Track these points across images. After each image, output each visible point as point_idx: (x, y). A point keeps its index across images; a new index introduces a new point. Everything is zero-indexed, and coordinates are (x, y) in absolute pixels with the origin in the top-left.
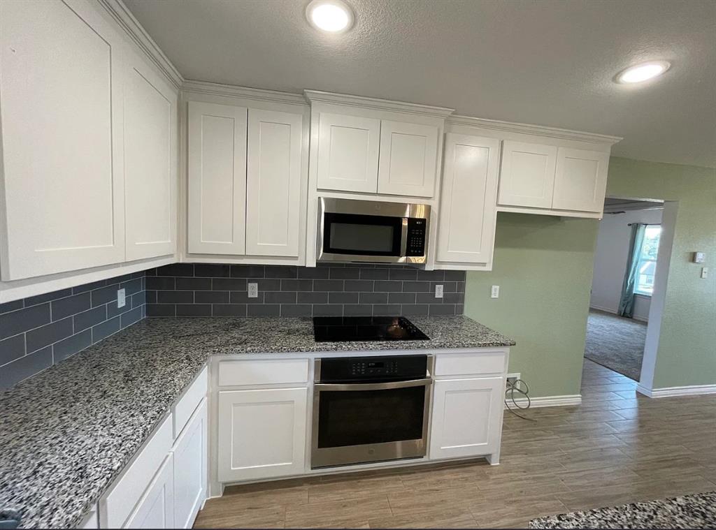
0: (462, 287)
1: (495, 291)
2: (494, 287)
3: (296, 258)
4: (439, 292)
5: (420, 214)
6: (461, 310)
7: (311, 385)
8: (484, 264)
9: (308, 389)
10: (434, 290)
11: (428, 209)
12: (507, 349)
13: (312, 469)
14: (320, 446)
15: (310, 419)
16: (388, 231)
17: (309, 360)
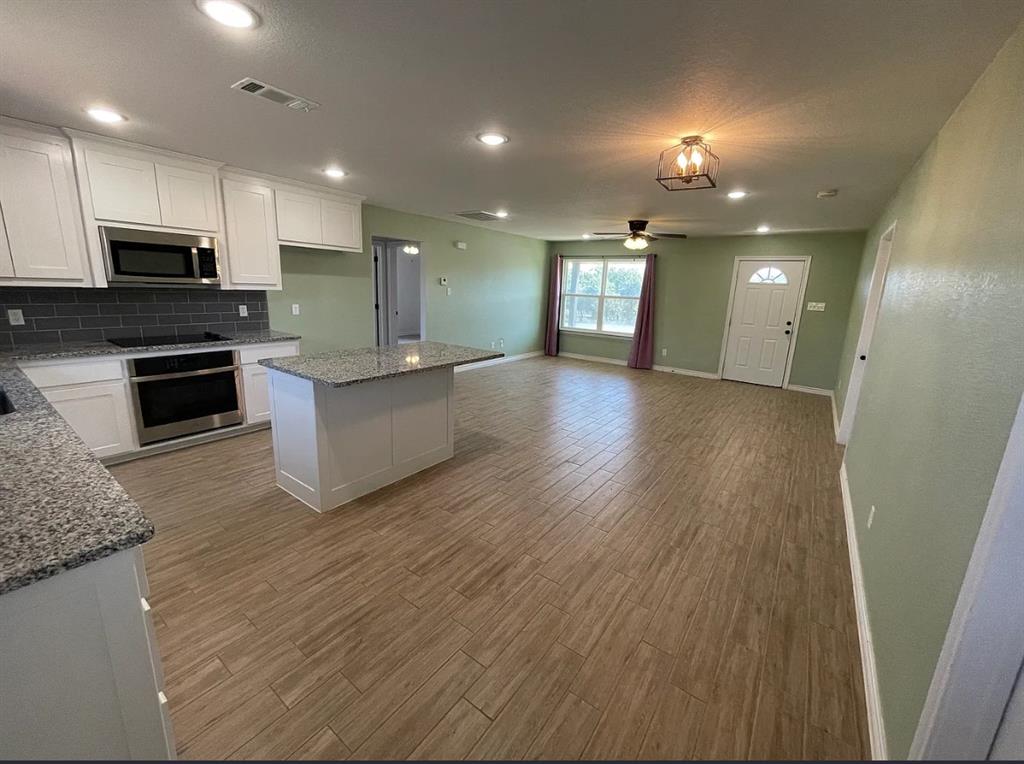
0: (265, 307)
1: (296, 309)
2: (294, 306)
3: (81, 280)
4: (243, 311)
5: (205, 244)
6: (267, 326)
7: (126, 381)
8: (275, 285)
9: (125, 385)
10: (238, 310)
11: (212, 240)
12: (297, 343)
13: (142, 446)
14: (147, 425)
15: (132, 409)
16: (179, 257)
17: (121, 361)
